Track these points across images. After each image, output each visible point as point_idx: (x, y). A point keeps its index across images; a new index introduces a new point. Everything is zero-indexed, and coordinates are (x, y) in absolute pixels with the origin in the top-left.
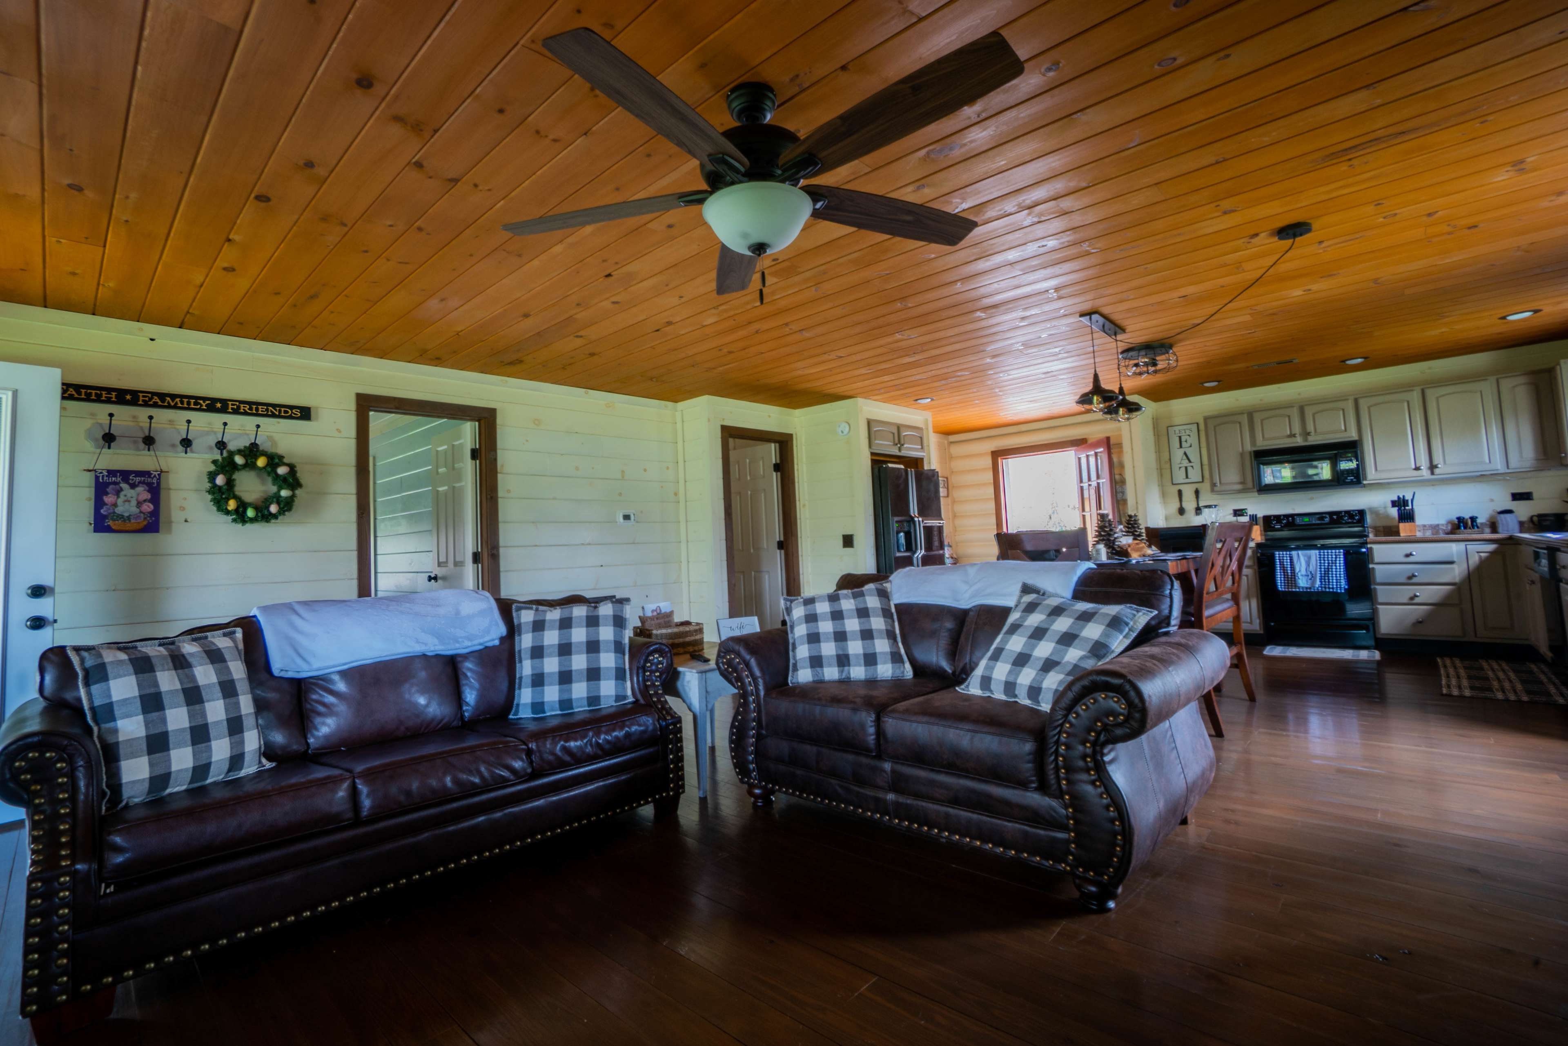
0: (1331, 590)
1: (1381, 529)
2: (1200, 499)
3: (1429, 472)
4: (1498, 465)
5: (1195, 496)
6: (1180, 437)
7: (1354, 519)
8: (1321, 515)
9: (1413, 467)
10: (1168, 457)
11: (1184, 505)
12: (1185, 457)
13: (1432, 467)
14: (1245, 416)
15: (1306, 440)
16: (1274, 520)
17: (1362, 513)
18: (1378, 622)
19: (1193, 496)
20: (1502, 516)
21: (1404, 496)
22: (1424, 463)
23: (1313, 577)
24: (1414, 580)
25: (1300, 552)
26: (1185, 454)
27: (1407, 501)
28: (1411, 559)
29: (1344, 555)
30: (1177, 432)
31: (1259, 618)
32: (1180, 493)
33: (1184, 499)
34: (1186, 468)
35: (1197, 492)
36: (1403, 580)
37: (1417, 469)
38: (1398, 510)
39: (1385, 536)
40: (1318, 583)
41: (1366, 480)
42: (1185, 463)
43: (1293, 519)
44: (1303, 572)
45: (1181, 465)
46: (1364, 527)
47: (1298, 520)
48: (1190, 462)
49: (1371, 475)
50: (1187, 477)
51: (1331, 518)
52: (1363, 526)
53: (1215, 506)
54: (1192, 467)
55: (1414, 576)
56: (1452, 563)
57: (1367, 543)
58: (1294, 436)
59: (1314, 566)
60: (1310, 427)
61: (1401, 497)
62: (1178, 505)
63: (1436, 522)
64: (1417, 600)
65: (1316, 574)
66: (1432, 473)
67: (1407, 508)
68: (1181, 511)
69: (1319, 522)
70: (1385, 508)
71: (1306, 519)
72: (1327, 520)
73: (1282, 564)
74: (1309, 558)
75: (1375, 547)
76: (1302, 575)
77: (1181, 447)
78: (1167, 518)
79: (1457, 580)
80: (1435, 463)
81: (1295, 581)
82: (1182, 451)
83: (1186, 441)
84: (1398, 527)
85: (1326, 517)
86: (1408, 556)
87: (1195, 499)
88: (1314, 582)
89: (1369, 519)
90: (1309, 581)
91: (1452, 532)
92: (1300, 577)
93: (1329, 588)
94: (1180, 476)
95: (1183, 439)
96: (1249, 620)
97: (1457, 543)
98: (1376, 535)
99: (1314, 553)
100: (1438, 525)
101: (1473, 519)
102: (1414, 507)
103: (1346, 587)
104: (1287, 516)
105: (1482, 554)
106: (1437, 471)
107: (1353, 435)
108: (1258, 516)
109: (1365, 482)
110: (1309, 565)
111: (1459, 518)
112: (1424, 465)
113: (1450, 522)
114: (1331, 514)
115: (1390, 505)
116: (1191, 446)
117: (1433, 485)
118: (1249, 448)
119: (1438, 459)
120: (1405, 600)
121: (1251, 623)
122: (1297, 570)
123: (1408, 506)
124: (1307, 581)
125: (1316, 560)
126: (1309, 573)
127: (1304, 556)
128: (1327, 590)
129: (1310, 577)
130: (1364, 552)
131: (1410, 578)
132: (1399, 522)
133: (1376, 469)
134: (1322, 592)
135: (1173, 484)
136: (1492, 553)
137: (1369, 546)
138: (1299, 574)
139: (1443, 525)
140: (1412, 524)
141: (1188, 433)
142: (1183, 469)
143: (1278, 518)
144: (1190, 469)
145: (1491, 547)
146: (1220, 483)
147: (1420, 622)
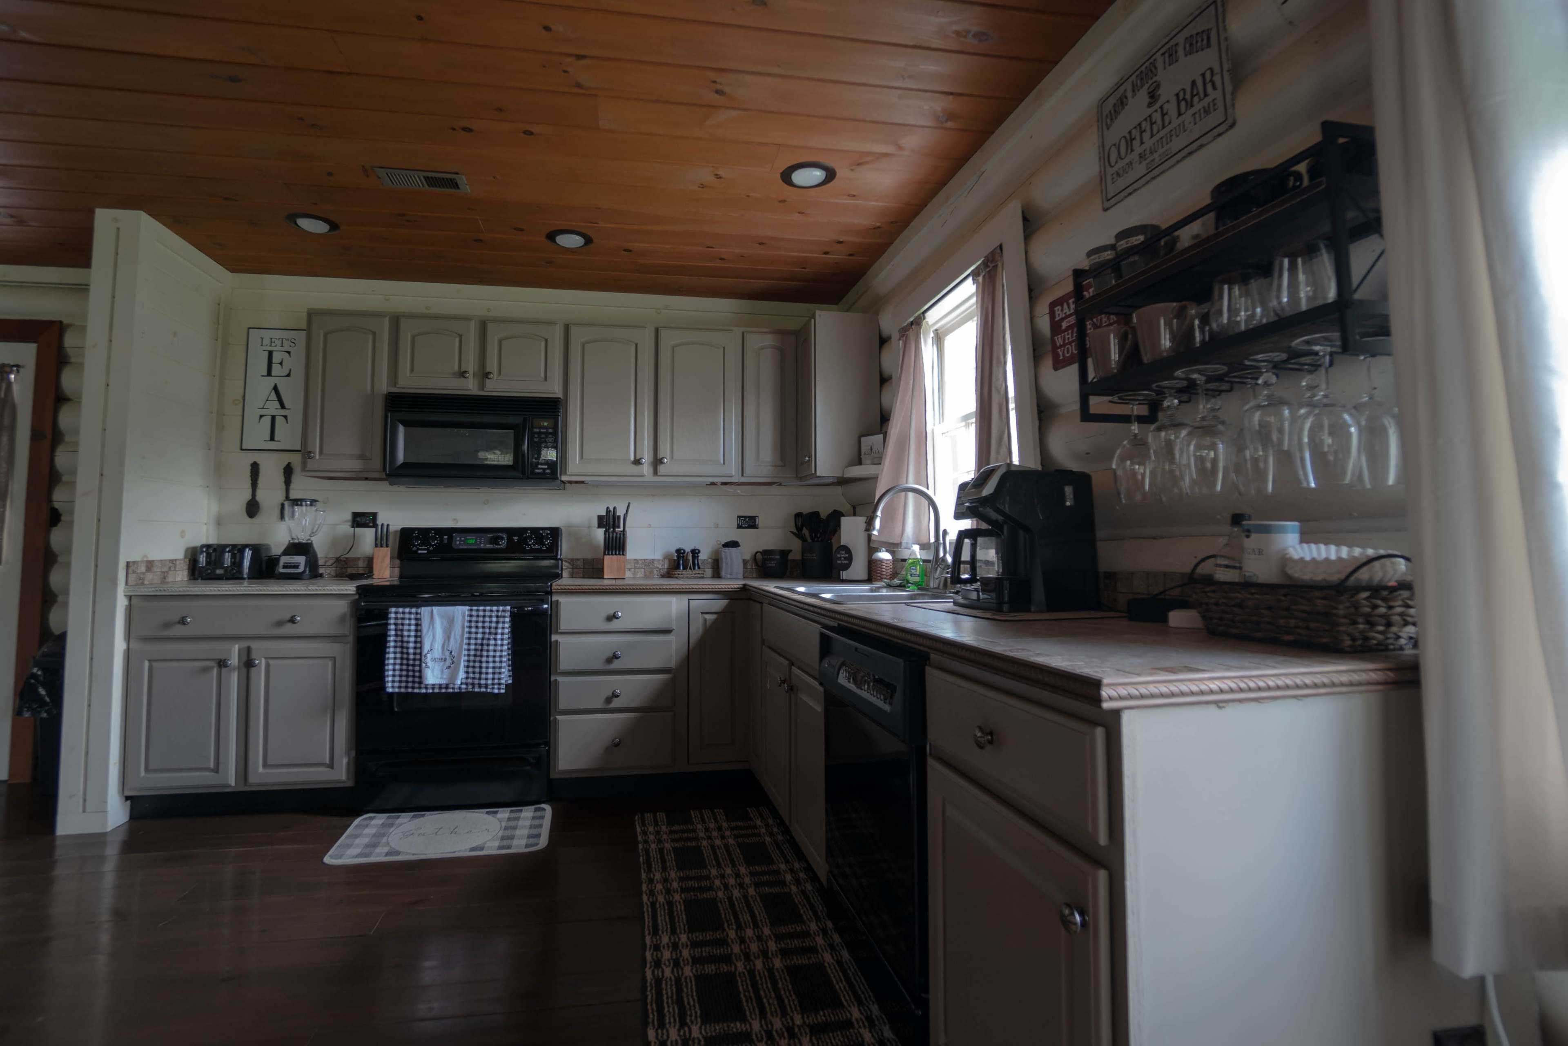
0: (483, 690)
1: (580, 563)
2: (293, 486)
3: (651, 470)
4: (732, 470)
5: (283, 479)
6: (270, 353)
7: (544, 544)
8: (494, 533)
9: (632, 458)
10: (242, 394)
11: (260, 496)
12: (273, 396)
13: (657, 462)
14: (386, 321)
15: (482, 386)
16: (417, 538)
17: (555, 532)
18: (556, 750)
19: (280, 479)
20: (727, 549)
21: (615, 508)
22: (647, 457)
23: (452, 666)
24: (616, 665)
25: (436, 609)
26: (275, 388)
27: (619, 517)
28: (615, 625)
29: (512, 615)
30: (266, 341)
31: (348, 753)
32: (255, 469)
33: (261, 482)
34: (273, 418)
35: (288, 471)
36: (599, 665)
37: (637, 462)
38: (605, 532)
39: (585, 576)
40: (462, 675)
41: (565, 474)
42: (273, 408)
43: (451, 539)
44: (437, 652)
45: (263, 412)
46: (557, 559)
47: (458, 542)
48: (283, 406)
49: (575, 466)
50: (272, 438)
51: (510, 540)
52: (555, 558)
53: (313, 502)
54: (285, 417)
55: (615, 657)
56: (668, 632)
57: (550, 593)
58: (463, 374)
59: (458, 638)
60: (492, 365)
61: (612, 509)
62: (247, 495)
63: (651, 557)
64: (616, 703)
65: (460, 658)
66: (655, 473)
67: (617, 529)
68: (252, 508)
69: (491, 546)
70: (589, 527)
71: (471, 540)
72: (503, 544)
73: (399, 634)
74: (451, 621)
75: (563, 600)
76: (434, 660)
77: (269, 373)
78: (220, 522)
79: (673, 664)
80: (660, 456)
81: (420, 671)
82: (270, 382)
83: (281, 363)
84: (602, 561)
85: (502, 539)
86: (612, 617)
87: (283, 486)
88: (453, 676)
89: (565, 549)
90: (446, 671)
91: (668, 575)
92: (430, 664)
93: (480, 686)
94: (258, 434)
95: (276, 359)
96: (327, 761)
97: (679, 596)
98: (572, 576)
99: (460, 612)
100: (653, 561)
101: (695, 553)
102: (627, 529)
103: (510, 682)
104: (440, 532)
105: (707, 617)
106: (662, 469)
107: (554, 389)
108: (391, 529)
109: (564, 478)
110: (449, 638)
111: (678, 551)
112: (646, 456)
113: (667, 557)
114: (511, 532)
115: (595, 522)
116: (288, 375)
117: (653, 495)
118: (384, 387)
119: (664, 451)
120: (599, 704)
121: (331, 766)
122: (426, 647)
123: (619, 527)
124: (442, 672)
125: (463, 627)
126: (447, 653)
127: (442, 617)
128: (477, 690)
129: (448, 663)
130: (546, 609)
131: (609, 661)
132: (605, 554)
133: (582, 457)
134: (468, 693)
135: (242, 449)
136: (721, 614)
137: (554, 598)
138: (429, 656)
139: (658, 560)
140: (622, 557)
141: (286, 348)
142: (267, 421)
143: (424, 534)
144: (279, 421)
145: (720, 604)
146: (321, 453)
147: (618, 745)
